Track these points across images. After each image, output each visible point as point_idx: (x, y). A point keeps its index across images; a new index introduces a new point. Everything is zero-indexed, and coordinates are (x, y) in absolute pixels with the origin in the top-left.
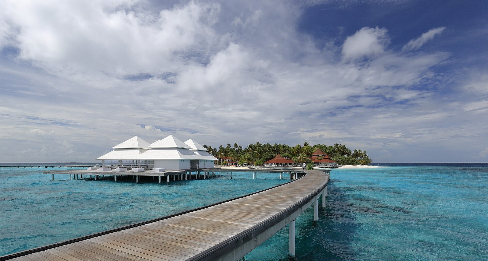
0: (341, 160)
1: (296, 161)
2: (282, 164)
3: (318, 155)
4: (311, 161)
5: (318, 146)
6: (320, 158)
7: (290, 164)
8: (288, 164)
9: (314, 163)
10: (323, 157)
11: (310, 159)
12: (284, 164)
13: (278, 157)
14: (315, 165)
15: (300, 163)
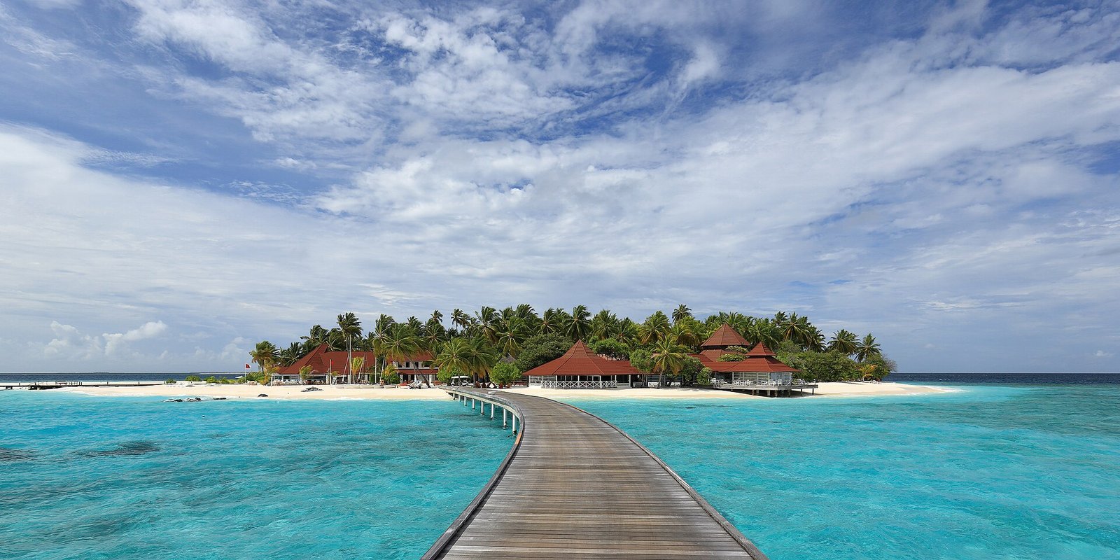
0: (804, 362)
1: (642, 367)
2: (590, 379)
3: (723, 347)
4: (701, 367)
5: (722, 318)
6: (732, 356)
7: (622, 379)
8: (614, 379)
9: (713, 376)
10: (744, 352)
11: (696, 359)
12: (596, 379)
13: (576, 352)
14: (714, 380)
15: (657, 374)
